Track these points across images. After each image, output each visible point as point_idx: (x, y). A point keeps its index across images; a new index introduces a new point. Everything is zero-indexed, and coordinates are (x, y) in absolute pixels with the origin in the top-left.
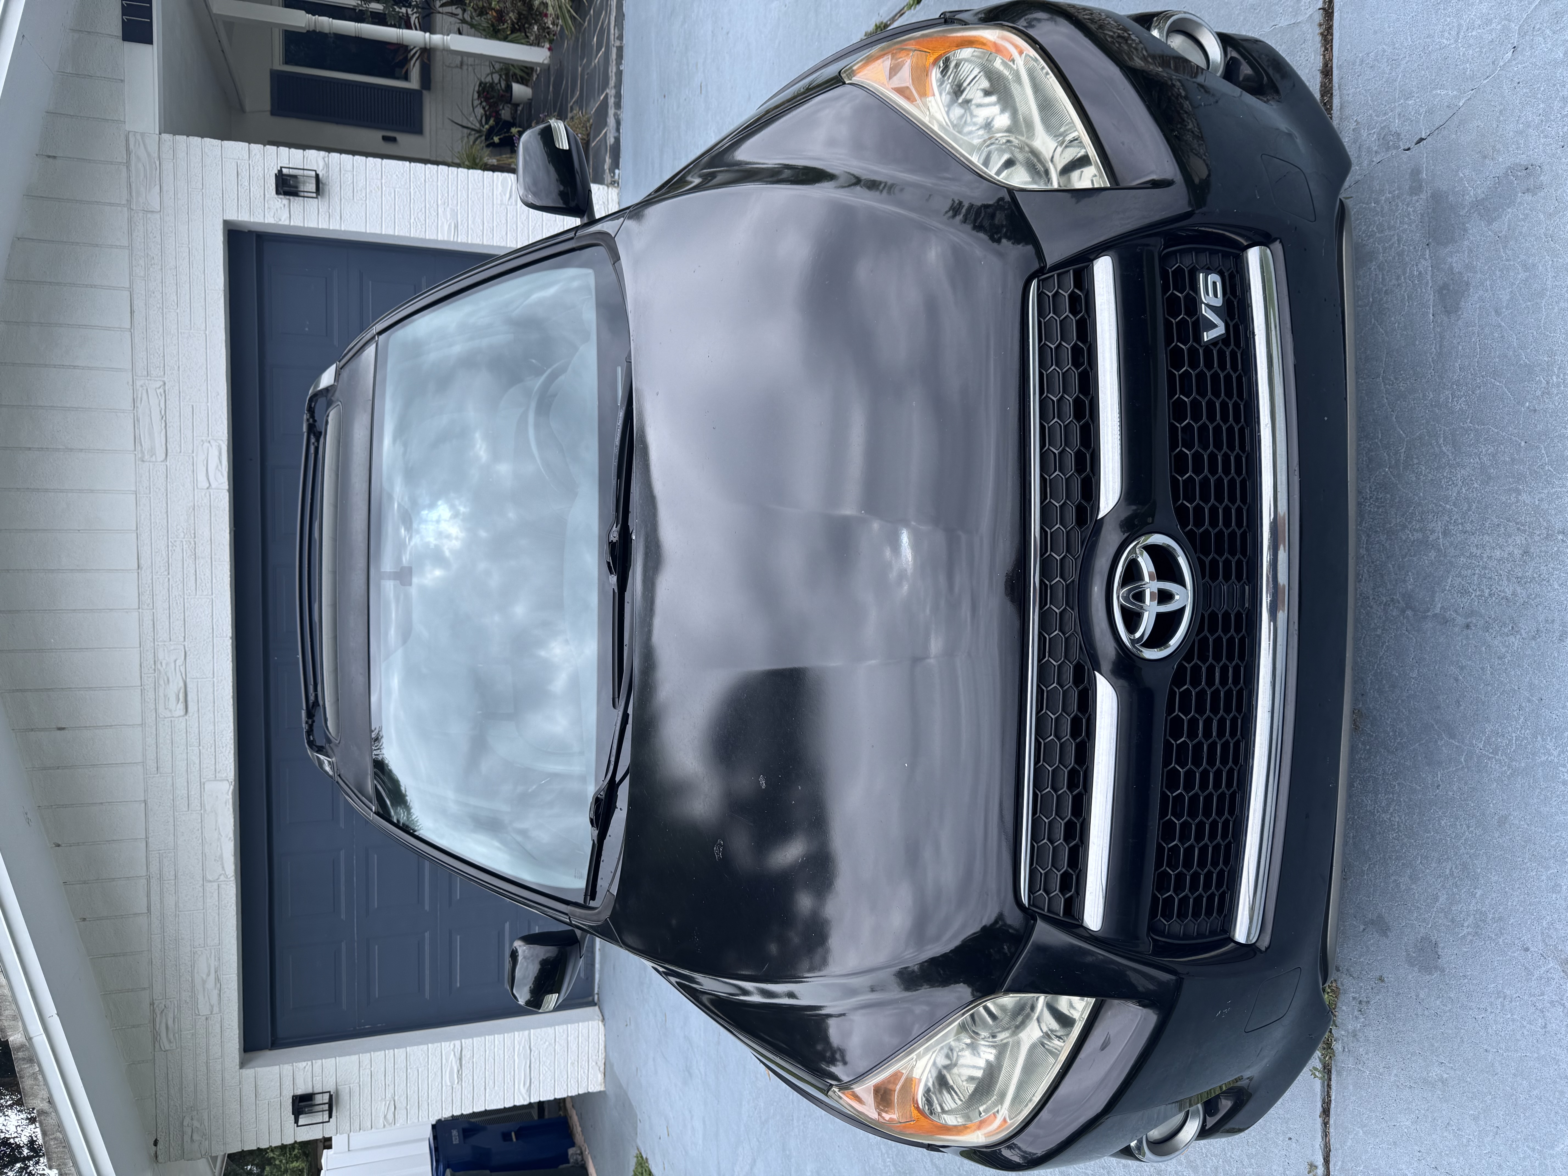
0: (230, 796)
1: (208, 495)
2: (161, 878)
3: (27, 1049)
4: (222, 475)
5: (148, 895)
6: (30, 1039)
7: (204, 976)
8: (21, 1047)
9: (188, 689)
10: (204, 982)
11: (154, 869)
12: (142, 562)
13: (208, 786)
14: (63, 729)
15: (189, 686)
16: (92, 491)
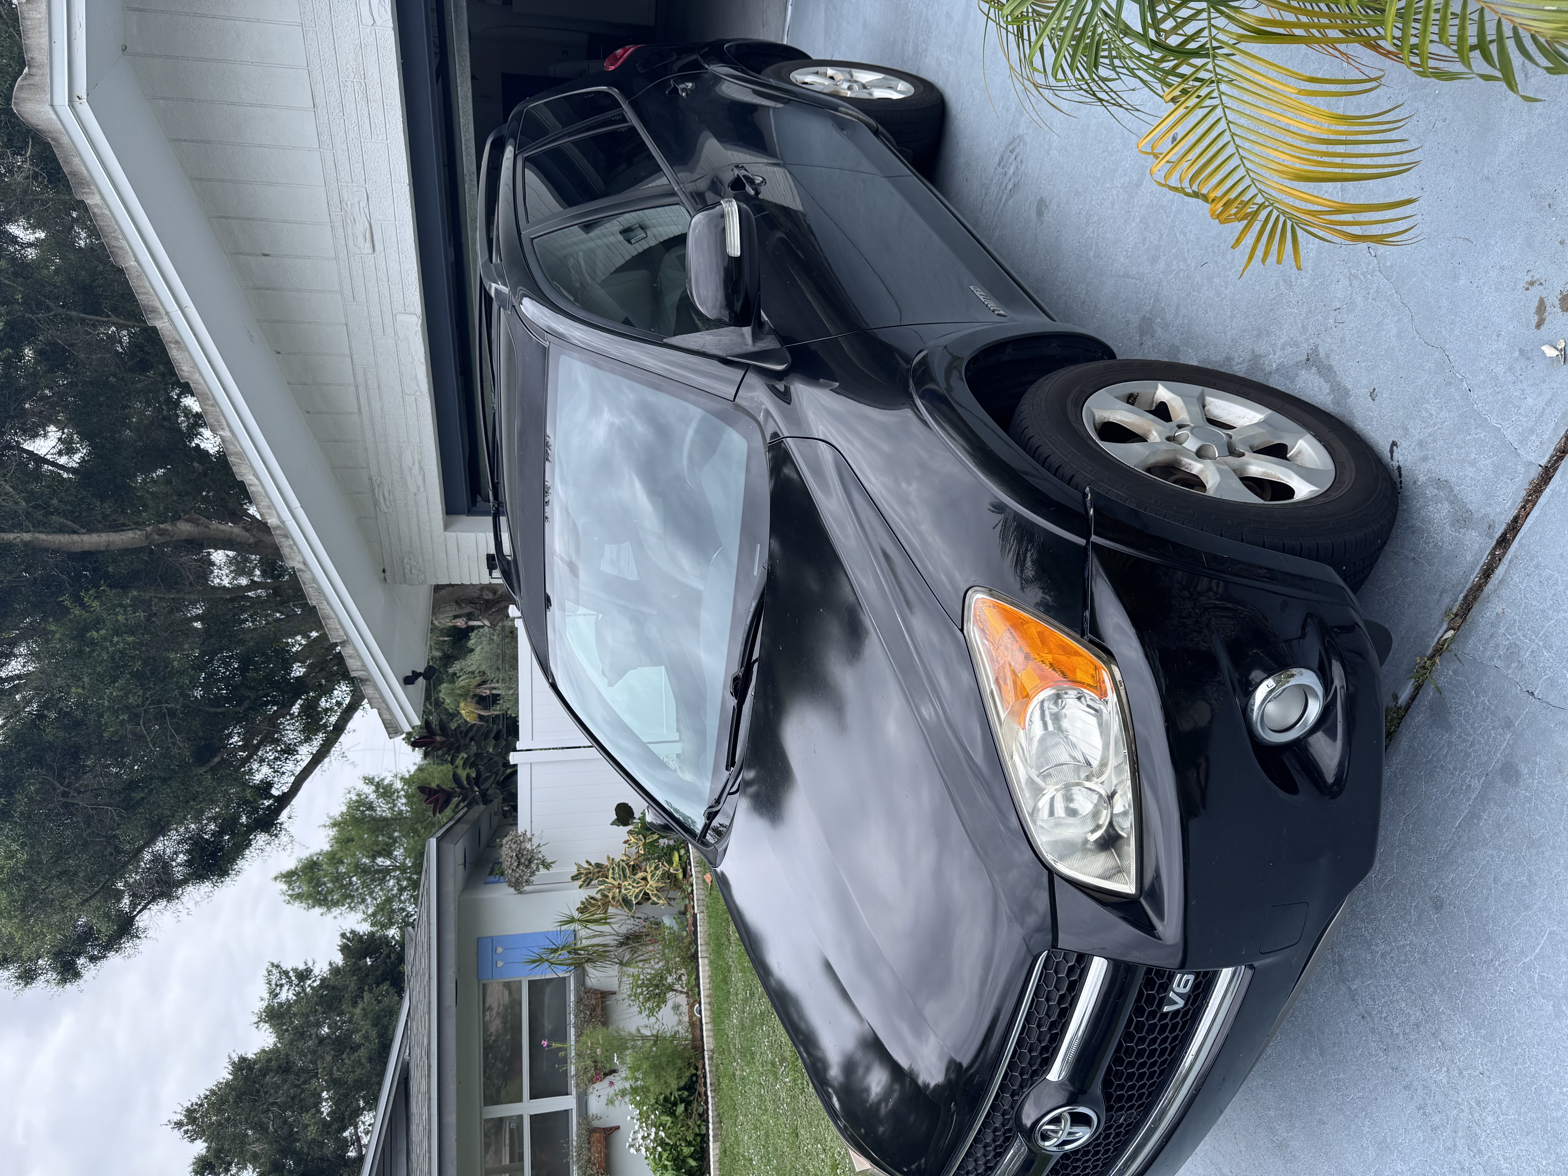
0: (419, 328)
1: (373, 32)
2: (367, 388)
3: (282, 529)
4: (385, 10)
5: (358, 399)
6: (283, 522)
7: (410, 465)
8: (277, 527)
9: (374, 230)
10: (410, 470)
11: (361, 379)
12: (317, 101)
13: (400, 318)
14: (268, 255)
15: (374, 228)
16: (259, 21)
